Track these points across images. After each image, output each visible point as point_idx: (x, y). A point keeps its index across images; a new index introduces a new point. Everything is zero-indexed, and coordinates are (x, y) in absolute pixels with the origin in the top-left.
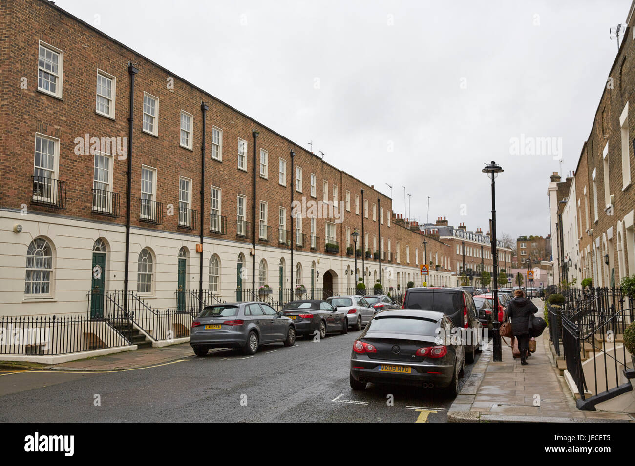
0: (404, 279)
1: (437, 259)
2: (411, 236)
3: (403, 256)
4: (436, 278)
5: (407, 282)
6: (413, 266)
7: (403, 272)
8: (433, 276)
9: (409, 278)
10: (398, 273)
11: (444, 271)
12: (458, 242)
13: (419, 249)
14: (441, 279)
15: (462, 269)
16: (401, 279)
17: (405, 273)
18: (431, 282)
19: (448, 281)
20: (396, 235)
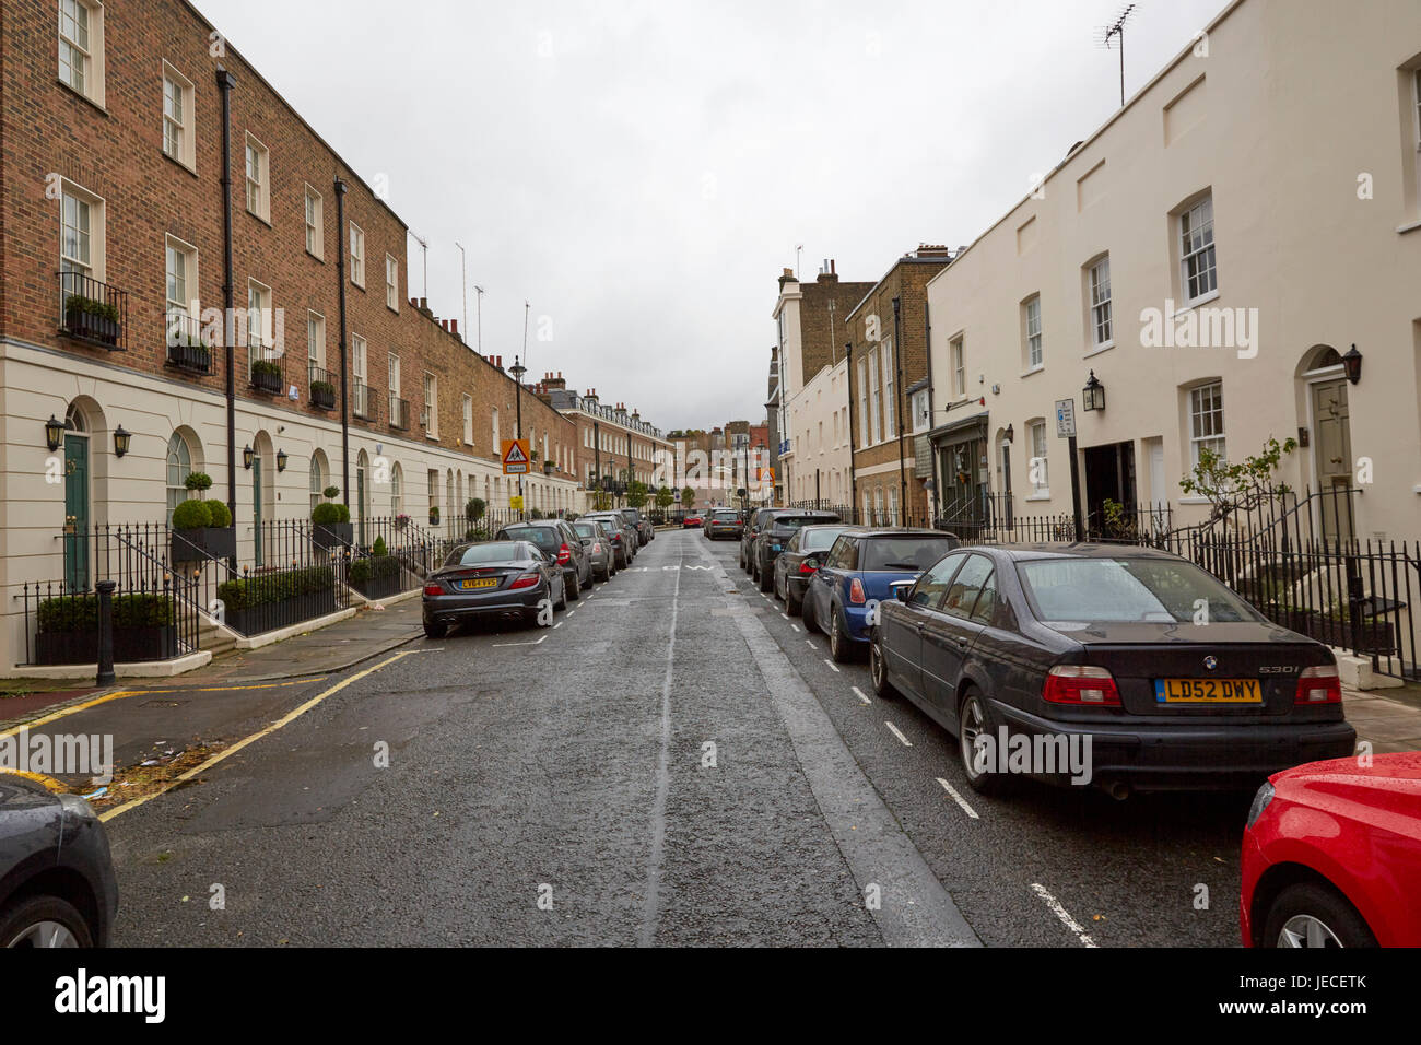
0: (455, 491)
1: (546, 447)
2: (479, 371)
3: (452, 420)
4: (545, 493)
5: (466, 501)
6: (484, 457)
7: (450, 471)
8: (538, 487)
9: (472, 489)
10: (432, 473)
11: (563, 478)
12: (587, 421)
13: (501, 413)
14: (557, 495)
15: (594, 477)
16: (443, 491)
17: (459, 473)
18: (534, 501)
19: (570, 501)
20: (424, 351)
